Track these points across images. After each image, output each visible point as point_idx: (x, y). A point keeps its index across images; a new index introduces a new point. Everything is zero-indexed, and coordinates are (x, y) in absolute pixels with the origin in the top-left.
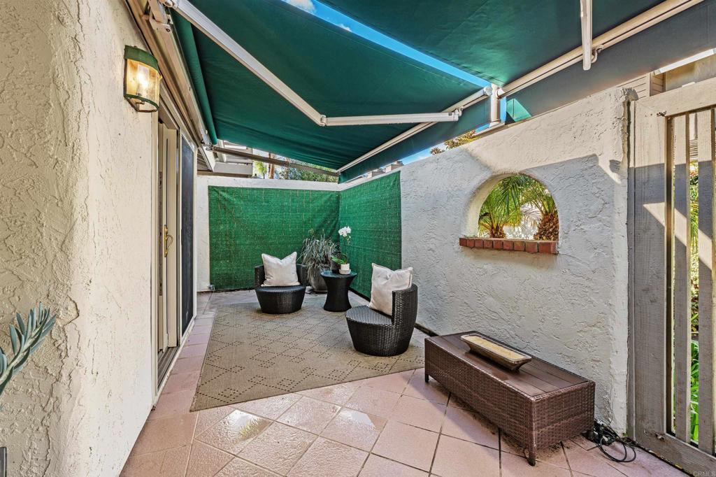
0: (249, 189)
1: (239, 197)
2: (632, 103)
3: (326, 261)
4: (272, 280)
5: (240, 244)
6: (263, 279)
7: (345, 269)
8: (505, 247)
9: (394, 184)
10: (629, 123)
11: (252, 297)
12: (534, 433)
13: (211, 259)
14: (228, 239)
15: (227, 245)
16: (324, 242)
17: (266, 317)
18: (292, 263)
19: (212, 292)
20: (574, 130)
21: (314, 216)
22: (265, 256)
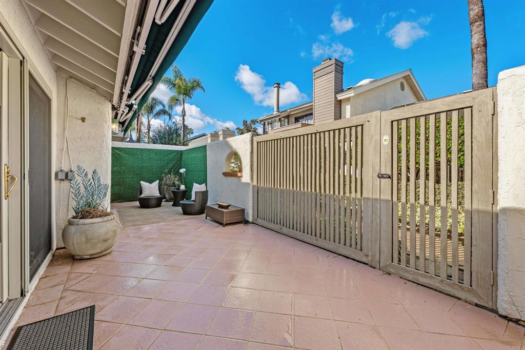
1: (125, 153)
3: (174, 185)
4: (145, 193)
6: (141, 193)
7: (183, 187)
11: (137, 203)
12: (225, 219)
16: (173, 176)
18: (155, 186)
21: (168, 163)
22: (142, 182)
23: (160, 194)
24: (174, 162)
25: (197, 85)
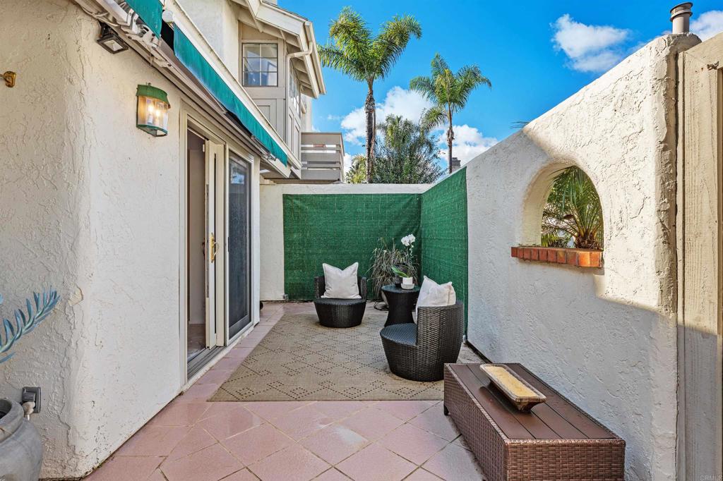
0: (322, 195)
1: (312, 204)
2: (681, 55)
4: (331, 292)
5: (312, 254)
6: (323, 291)
7: (407, 282)
8: (550, 259)
9: (461, 183)
10: (677, 83)
11: (311, 310)
13: (286, 269)
14: (301, 247)
15: (300, 254)
16: (395, 252)
17: (321, 329)
18: (352, 274)
19: (286, 302)
20: (615, 100)
21: (391, 224)
22: (325, 266)
23: (360, 294)
24: (403, 221)
25: (472, 78)
